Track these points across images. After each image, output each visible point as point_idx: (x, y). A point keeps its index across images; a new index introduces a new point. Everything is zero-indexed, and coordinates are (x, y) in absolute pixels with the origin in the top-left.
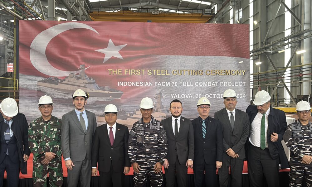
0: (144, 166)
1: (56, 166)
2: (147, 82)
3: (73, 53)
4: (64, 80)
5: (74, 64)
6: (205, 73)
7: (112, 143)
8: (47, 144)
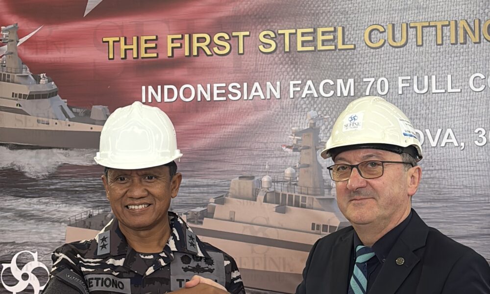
2: (257, 85)
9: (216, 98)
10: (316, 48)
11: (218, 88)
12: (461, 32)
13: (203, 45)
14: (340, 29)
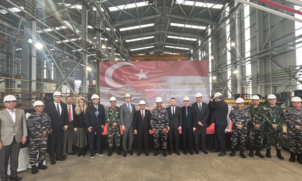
0: (158, 130)
1: (117, 129)
2: (159, 89)
3: (124, 76)
4: (120, 89)
5: (125, 81)
6: (187, 84)
7: (143, 119)
8: (114, 119)
10: (165, 85)
11: (154, 90)
12: (181, 84)
13: (152, 85)
14: (168, 83)
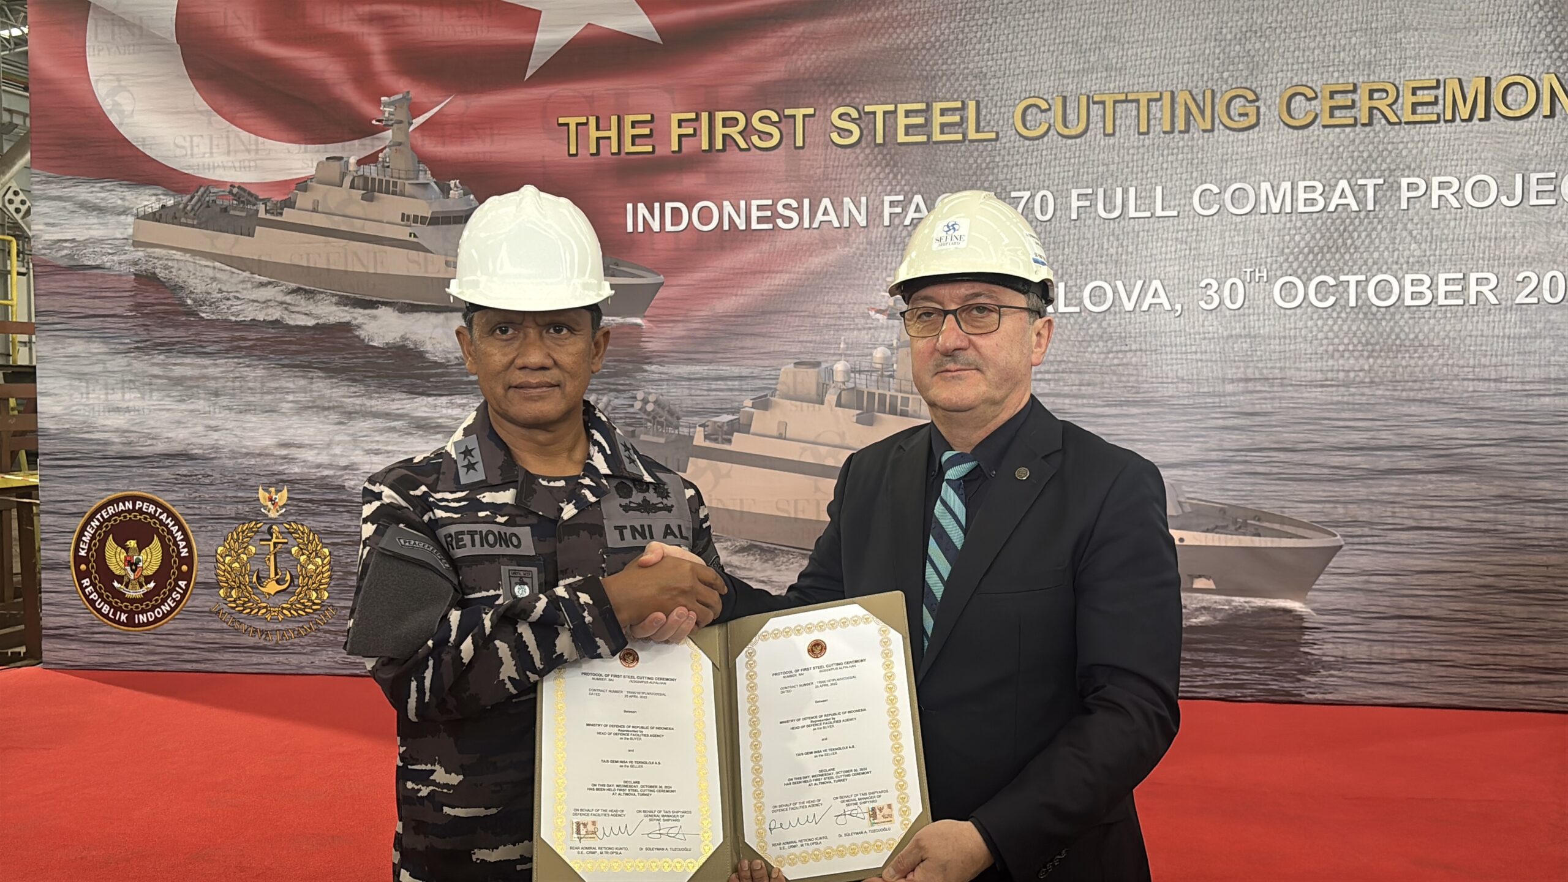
3: (340, 20)
4: (290, 204)
5: (349, 93)
6: (1270, 109)
9: (755, 226)
10: (929, 137)
11: (760, 208)
12: (1180, 112)
13: (733, 131)
14: (972, 105)
